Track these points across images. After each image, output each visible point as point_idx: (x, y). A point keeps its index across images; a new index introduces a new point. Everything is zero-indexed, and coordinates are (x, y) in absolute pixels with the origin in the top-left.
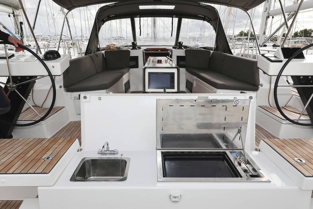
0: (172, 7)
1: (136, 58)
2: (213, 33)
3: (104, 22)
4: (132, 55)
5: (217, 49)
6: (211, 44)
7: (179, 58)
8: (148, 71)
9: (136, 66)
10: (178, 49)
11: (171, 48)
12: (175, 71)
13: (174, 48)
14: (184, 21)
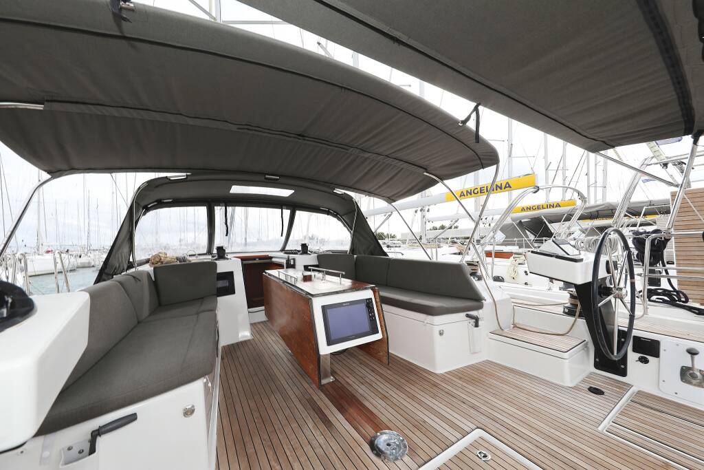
1: (229, 276)
3: (147, 209)
4: (219, 270)
10: (301, 254)
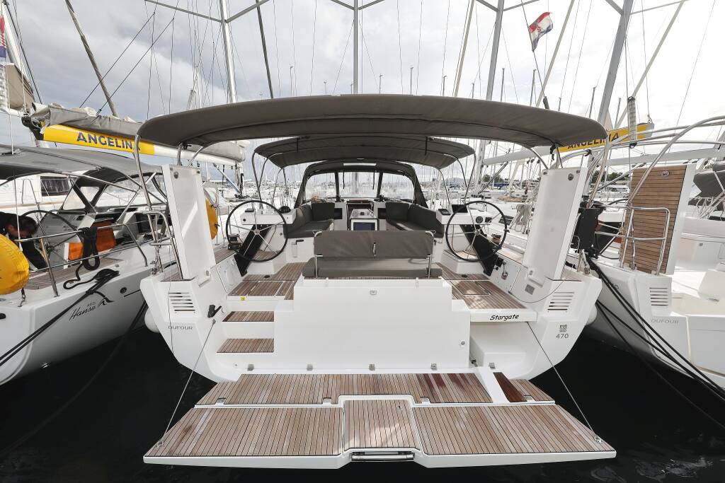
0: (374, 165)
1: (340, 210)
2: (412, 189)
3: (310, 176)
4: (336, 207)
5: (415, 201)
6: (411, 196)
7: (380, 210)
8: (353, 221)
9: (340, 217)
10: (379, 201)
11: (373, 200)
12: (375, 221)
13: (375, 200)
14: (385, 175)
